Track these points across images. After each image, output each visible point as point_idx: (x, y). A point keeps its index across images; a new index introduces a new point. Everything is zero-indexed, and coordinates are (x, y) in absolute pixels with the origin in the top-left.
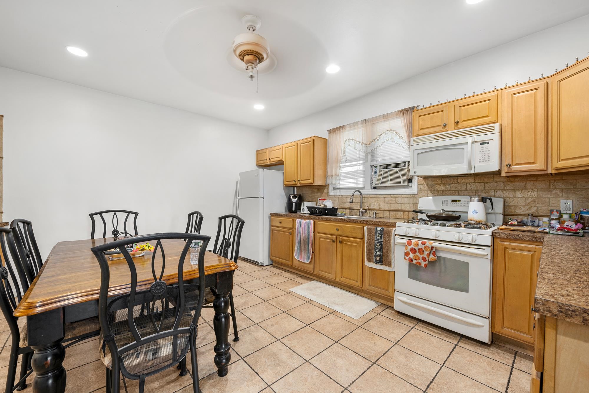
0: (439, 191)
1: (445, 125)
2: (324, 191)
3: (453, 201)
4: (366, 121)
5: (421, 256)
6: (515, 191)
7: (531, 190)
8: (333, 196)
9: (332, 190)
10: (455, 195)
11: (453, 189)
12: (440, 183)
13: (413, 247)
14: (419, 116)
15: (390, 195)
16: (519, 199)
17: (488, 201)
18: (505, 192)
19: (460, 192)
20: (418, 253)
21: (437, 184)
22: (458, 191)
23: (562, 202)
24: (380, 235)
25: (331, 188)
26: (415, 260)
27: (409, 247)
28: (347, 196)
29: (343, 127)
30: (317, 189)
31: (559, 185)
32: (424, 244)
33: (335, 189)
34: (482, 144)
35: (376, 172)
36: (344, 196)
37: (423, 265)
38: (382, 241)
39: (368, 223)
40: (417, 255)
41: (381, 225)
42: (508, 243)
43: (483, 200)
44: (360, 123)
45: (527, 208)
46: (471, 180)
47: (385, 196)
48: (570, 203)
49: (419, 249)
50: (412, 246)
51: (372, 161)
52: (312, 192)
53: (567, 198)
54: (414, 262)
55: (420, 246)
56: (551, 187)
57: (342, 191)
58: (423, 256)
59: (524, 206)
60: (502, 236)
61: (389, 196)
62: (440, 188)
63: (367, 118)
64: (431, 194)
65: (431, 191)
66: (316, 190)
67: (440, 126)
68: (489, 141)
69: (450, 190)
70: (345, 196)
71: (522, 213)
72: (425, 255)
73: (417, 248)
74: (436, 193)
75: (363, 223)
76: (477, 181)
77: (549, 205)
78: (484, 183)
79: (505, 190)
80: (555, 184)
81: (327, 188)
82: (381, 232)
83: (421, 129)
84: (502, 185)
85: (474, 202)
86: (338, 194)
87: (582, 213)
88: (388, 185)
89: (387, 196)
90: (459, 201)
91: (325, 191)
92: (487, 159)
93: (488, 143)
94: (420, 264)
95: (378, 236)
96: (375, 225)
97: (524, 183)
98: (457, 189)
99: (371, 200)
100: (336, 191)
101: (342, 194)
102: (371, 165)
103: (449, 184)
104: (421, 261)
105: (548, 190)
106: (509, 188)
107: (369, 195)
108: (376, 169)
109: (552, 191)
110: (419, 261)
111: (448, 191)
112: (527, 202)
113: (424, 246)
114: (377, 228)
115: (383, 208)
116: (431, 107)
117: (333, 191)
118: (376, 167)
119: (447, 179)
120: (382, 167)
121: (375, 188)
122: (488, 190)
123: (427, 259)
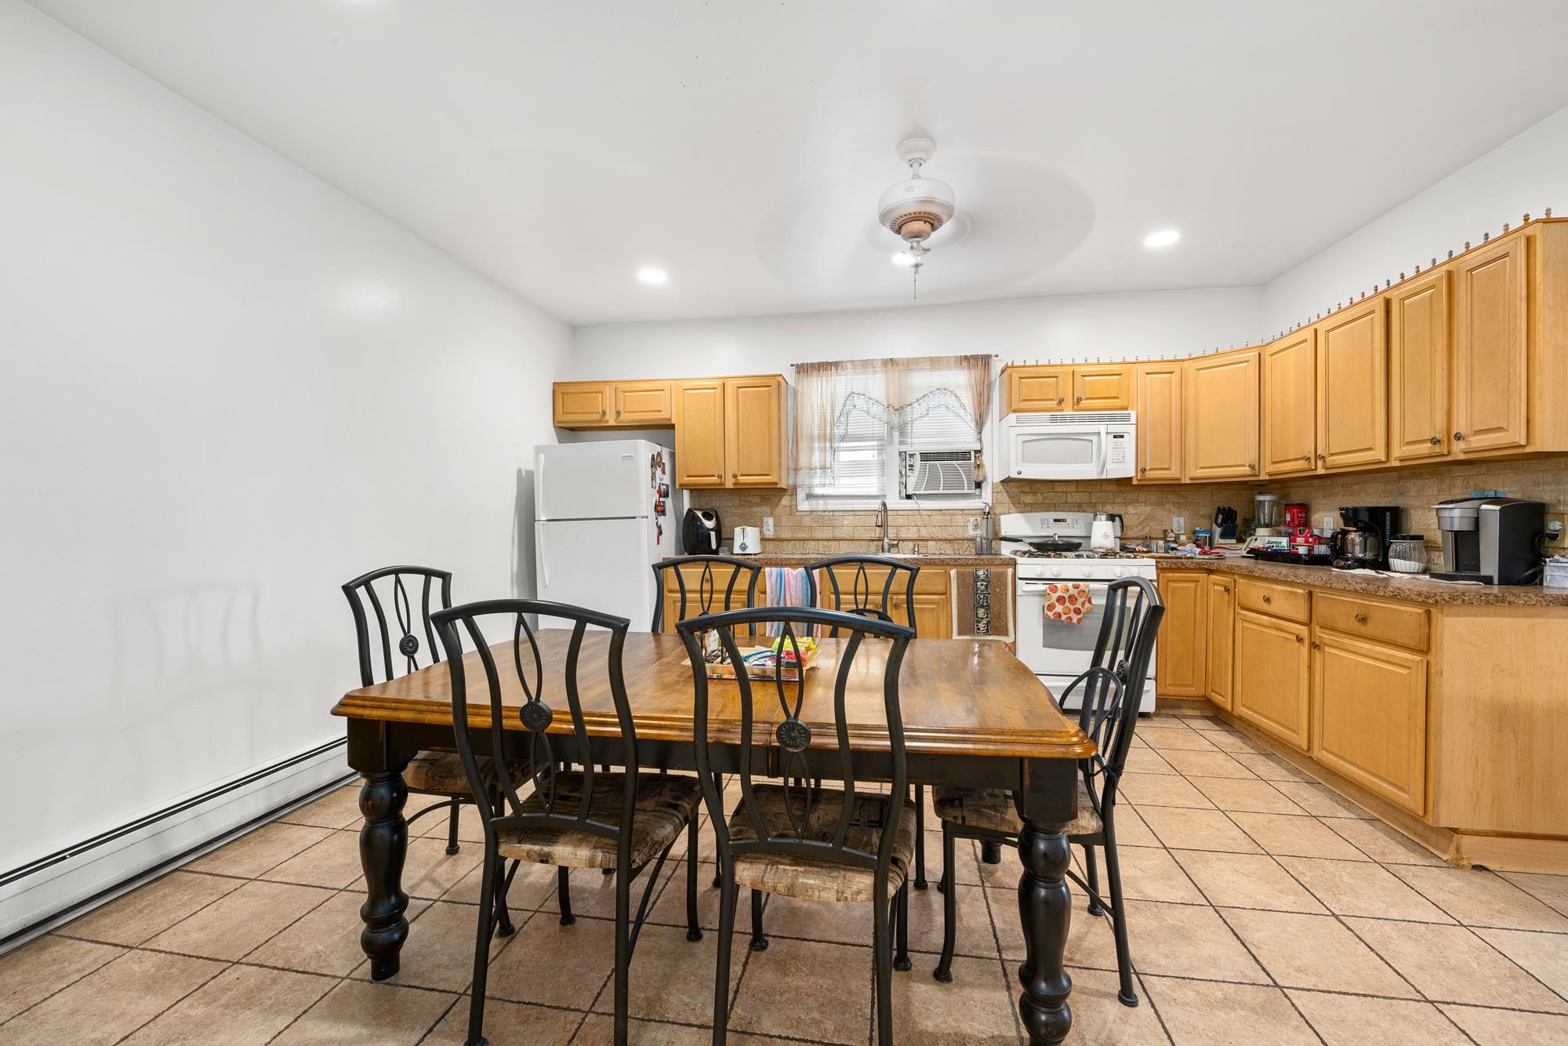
0: (1026, 505)
1: (1061, 401)
2: (780, 501)
3: (1055, 520)
4: (890, 363)
5: (1072, 607)
6: (1127, 506)
7: (1144, 504)
8: (808, 514)
9: (803, 501)
10: (1051, 511)
11: (1047, 501)
12: (1028, 490)
13: (1062, 594)
14: (1020, 378)
15: (941, 510)
16: (1131, 516)
17: (1117, 518)
18: (1115, 506)
19: (1057, 505)
20: (1067, 604)
21: (1022, 492)
22: (1055, 504)
23: (1175, 519)
24: (985, 583)
25: (801, 494)
26: (1065, 614)
27: (1055, 596)
28: (844, 513)
29: (836, 365)
30: (758, 497)
31: (1172, 498)
32: (1077, 588)
33: (810, 496)
34: (1115, 437)
35: (911, 466)
36: (836, 514)
37: (1075, 621)
38: (989, 594)
39: (955, 563)
40: (1067, 607)
41: (984, 565)
42: (1171, 575)
43: (1111, 518)
44: (880, 363)
45: (1140, 527)
46: (1072, 488)
47: (930, 513)
48: (1182, 520)
49: (1070, 597)
50: (1059, 593)
51: (901, 443)
52: (742, 503)
53: (1179, 515)
54: (1064, 617)
55: (1072, 591)
56: (1164, 499)
57: (830, 502)
58: (1077, 606)
59: (1137, 526)
60: (1165, 566)
61: (939, 513)
62: (1028, 499)
63: (895, 356)
64: (1014, 509)
65: (1013, 503)
66: (757, 500)
67: (1053, 400)
68: (1125, 435)
69: (1043, 503)
70: (840, 513)
71: (1134, 536)
72: (1078, 605)
73: (1066, 596)
74: (1025, 508)
75: (948, 564)
76: (1080, 490)
77: (1162, 525)
78: (1090, 493)
79: (1115, 503)
80: (1168, 496)
81: (789, 495)
82: (987, 576)
83: (1024, 400)
84: (1111, 496)
85: (1101, 520)
86: (821, 508)
87: (1199, 532)
88: (941, 491)
89: (935, 513)
90: (1064, 521)
91: (785, 501)
92: (1121, 460)
93: (1122, 437)
94: (1070, 618)
95: (982, 585)
96: (972, 565)
97: (1136, 494)
98: (1053, 502)
99: (901, 521)
100: (814, 502)
101: (830, 508)
102: (901, 450)
103: (1042, 494)
104: (1072, 615)
105: (1160, 504)
106: (1118, 501)
107: (897, 510)
108: (912, 459)
109: (1164, 505)
110: (1070, 615)
111: (1040, 504)
112: (1140, 520)
113: (1077, 590)
114: (976, 571)
115: (926, 536)
116: (1024, 366)
117: (807, 503)
118: (912, 456)
119: (1039, 485)
120: (926, 457)
121: (909, 497)
122: (1095, 503)
123: (1082, 609)
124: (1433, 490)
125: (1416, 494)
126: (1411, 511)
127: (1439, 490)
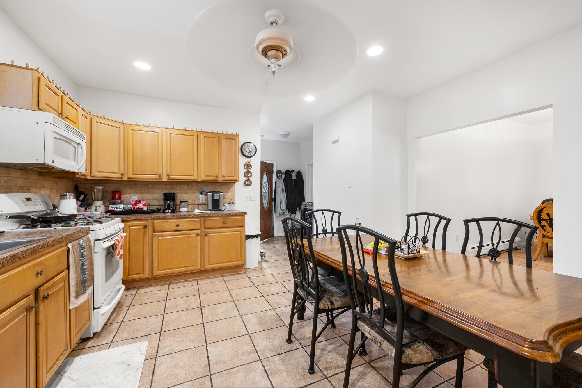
124: (185, 188)
125: (179, 189)
126: (177, 194)
127: (187, 188)
